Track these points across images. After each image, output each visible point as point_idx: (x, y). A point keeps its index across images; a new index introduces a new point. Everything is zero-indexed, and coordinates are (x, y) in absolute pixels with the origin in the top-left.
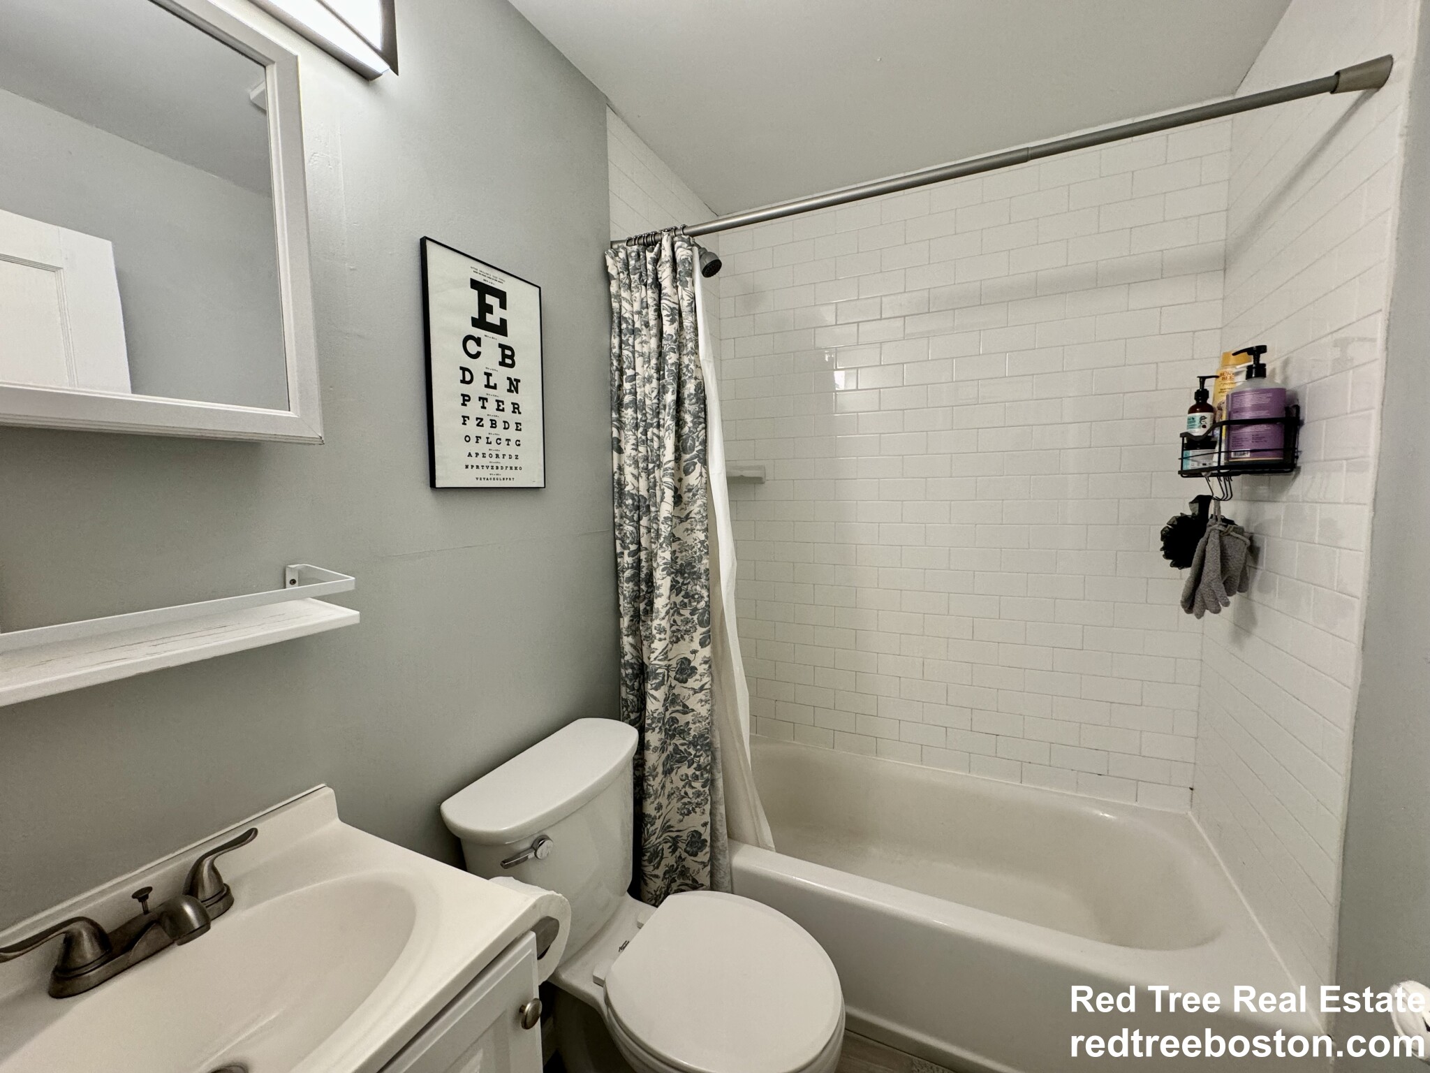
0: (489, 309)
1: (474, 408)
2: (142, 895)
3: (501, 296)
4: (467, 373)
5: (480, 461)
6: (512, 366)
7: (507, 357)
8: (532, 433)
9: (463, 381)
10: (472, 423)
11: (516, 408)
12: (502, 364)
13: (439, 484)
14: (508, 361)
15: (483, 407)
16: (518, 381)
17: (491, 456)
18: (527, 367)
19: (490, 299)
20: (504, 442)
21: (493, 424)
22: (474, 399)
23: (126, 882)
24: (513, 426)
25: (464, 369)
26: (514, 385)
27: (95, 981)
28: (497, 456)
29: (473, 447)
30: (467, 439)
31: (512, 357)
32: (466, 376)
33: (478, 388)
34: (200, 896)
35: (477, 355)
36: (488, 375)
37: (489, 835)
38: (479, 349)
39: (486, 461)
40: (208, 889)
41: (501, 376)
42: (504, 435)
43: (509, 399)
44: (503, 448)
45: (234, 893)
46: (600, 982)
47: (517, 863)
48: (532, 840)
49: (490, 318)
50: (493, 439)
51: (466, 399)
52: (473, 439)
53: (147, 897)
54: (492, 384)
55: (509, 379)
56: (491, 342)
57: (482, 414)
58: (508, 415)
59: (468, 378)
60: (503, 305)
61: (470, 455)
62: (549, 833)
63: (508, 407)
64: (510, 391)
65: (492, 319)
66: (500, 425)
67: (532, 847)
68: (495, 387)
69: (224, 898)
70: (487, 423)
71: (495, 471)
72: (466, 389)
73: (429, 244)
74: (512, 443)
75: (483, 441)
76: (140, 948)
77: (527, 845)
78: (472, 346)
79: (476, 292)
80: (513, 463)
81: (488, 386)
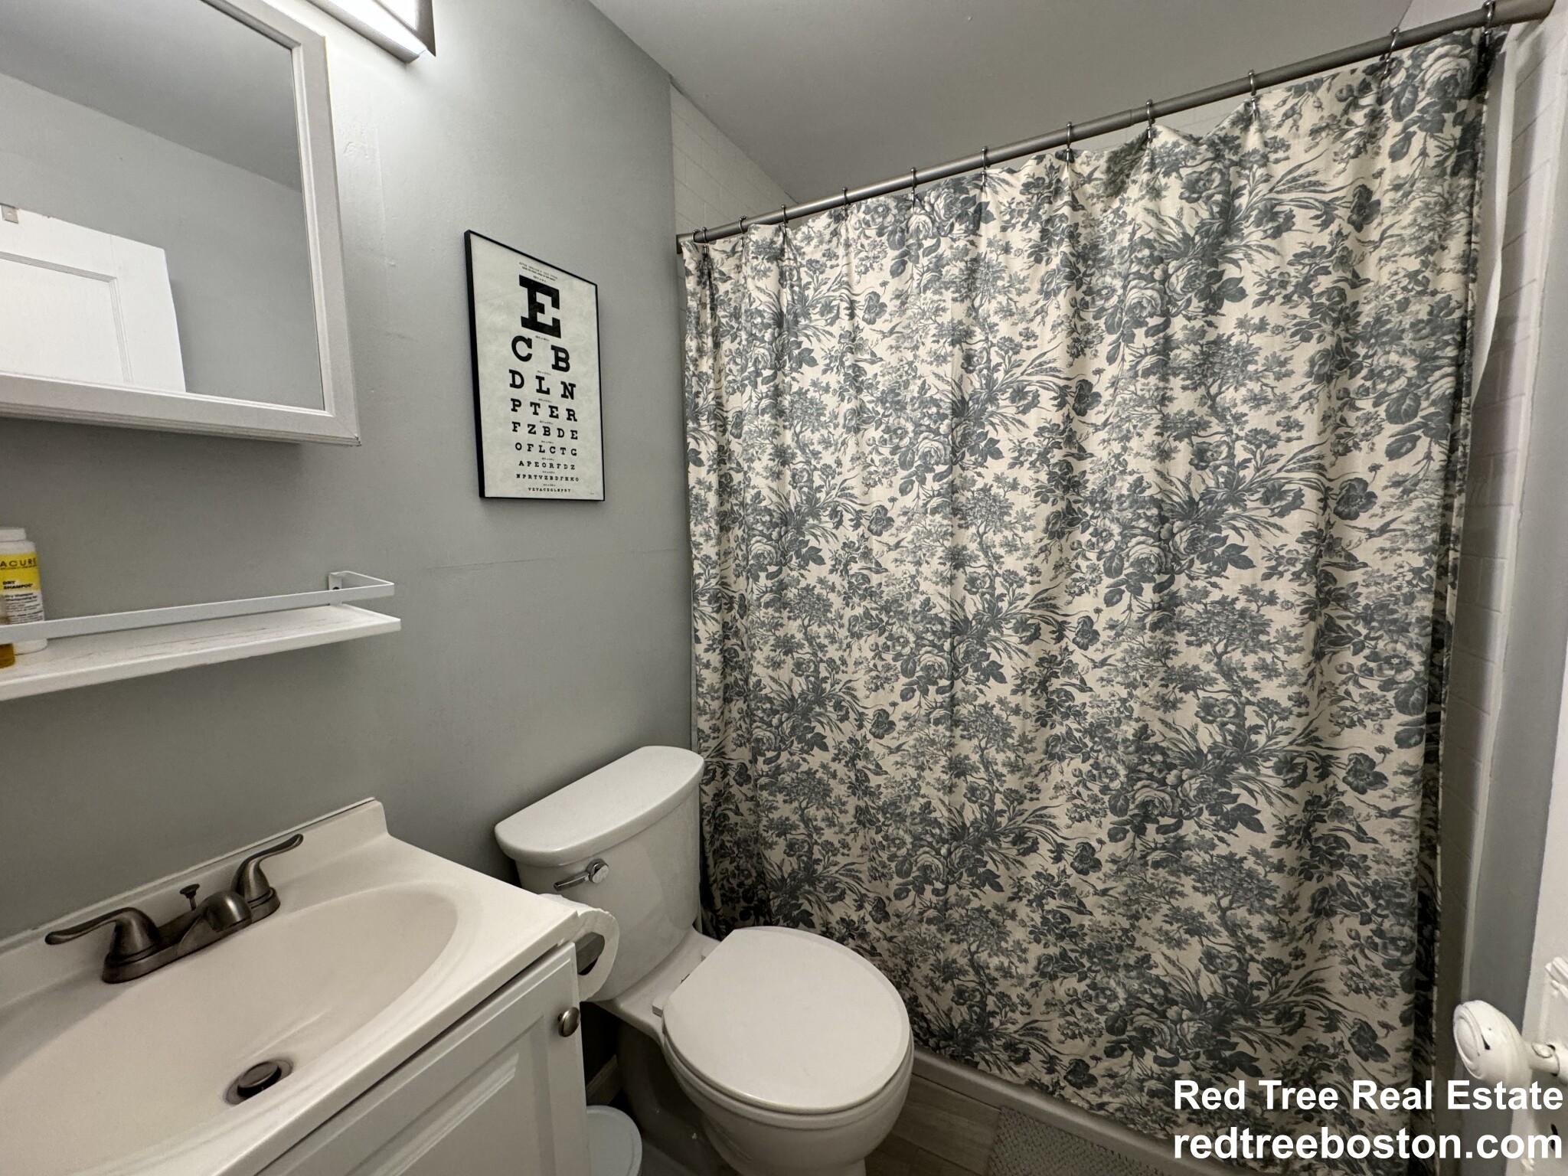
0: (541, 308)
1: (525, 414)
2: (190, 892)
3: (554, 294)
4: (517, 377)
5: (532, 470)
6: (566, 369)
7: (561, 361)
8: (589, 443)
9: (513, 385)
10: (523, 430)
11: (571, 415)
12: (556, 367)
13: (488, 494)
14: (562, 364)
15: (535, 413)
16: (573, 386)
17: (544, 465)
18: (583, 371)
19: (541, 298)
20: (558, 452)
21: (547, 432)
22: (525, 404)
23: (174, 881)
24: (568, 434)
25: (513, 373)
26: (569, 391)
27: (145, 969)
28: (551, 465)
29: (524, 456)
30: (518, 446)
31: (566, 360)
32: (517, 380)
33: (528, 393)
34: (247, 898)
35: (527, 358)
36: (540, 379)
37: (542, 855)
38: (529, 351)
39: (539, 471)
40: (254, 891)
41: (555, 380)
42: (558, 443)
43: (563, 405)
44: (558, 457)
45: (280, 896)
46: (658, 1012)
47: (571, 885)
48: (587, 863)
49: (541, 318)
50: (546, 447)
51: (516, 404)
52: (525, 447)
53: (194, 893)
54: (544, 388)
55: (563, 383)
56: (543, 344)
57: (534, 420)
58: (562, 421)
59: (518, 381)
60: (556, 304)
61: (521, 463)
62: (606, 858)
63: (563, 414)
64: (564, 396)
65: (544, 319)
66: (554, 433)
67: (586, 871)
68: (548, 392)
69: (270, 902)
70: (540, 430)
71: (549, 482)
72: (516, 393)
73: (473, 238)
74: (568, 452)
75: (535, 449)
76: (188, 942)
77: (581, 868)
78: (522, 347)
79: (525, 290)
80: (569, 473)
81: (540, 391)
